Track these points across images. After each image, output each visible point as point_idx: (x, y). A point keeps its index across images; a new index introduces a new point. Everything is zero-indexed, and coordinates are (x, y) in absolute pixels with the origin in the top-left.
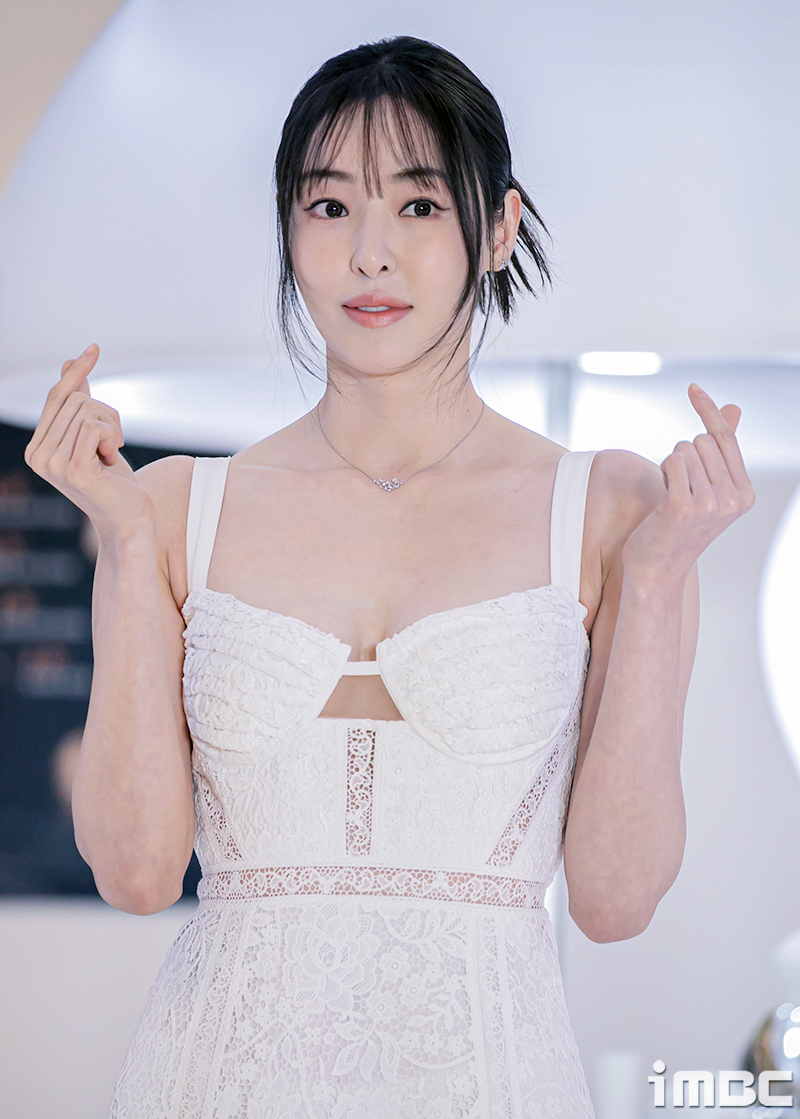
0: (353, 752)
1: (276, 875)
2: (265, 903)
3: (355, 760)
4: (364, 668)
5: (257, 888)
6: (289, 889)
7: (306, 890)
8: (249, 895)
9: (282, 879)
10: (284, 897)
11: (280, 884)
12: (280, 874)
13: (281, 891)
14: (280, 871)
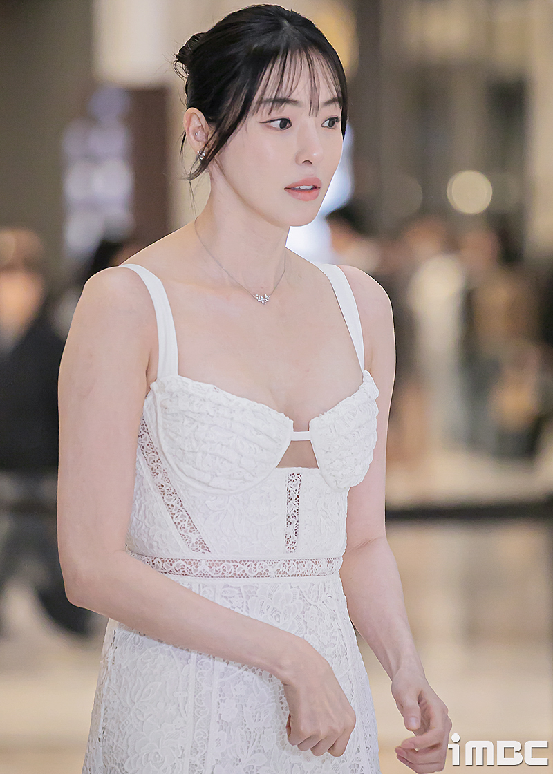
0: (290, 489)
1: (240, 565)
2: (231, 581)
3: (290, 493)
4: (301, 436)
5: (225, 573)
6: (250, 574)
7: (261, 575)
8: (217, 575)
9: (245, 568)
10: (246, 578)
11: (244, 571)
12: (243, 564)
13: (244, 575)
14: (243, 562)
